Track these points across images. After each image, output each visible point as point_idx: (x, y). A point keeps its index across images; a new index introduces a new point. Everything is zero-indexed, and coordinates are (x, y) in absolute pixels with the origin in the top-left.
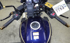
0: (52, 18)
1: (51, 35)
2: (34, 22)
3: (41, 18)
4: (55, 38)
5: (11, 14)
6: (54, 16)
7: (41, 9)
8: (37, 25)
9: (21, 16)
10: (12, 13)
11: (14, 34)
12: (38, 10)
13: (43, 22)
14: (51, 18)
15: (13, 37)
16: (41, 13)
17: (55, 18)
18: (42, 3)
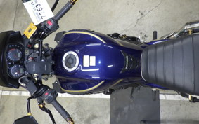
0: (58, 26)
1: (92, 32)
2: (63, 62)
3: (56, 48)
4: (105, 23)
5: (44, 107)
6: (52, 21)
7: (37, 46)
8: (70, 57)
9: (49, 88)
10: (41, 106)
11: (89, 118)
12: (37, 52)
13: (65, 44)
14: (57, 29)
15: (97, 120)
16: (46, 47)
17: (59, 22)
18: (23, 42)
